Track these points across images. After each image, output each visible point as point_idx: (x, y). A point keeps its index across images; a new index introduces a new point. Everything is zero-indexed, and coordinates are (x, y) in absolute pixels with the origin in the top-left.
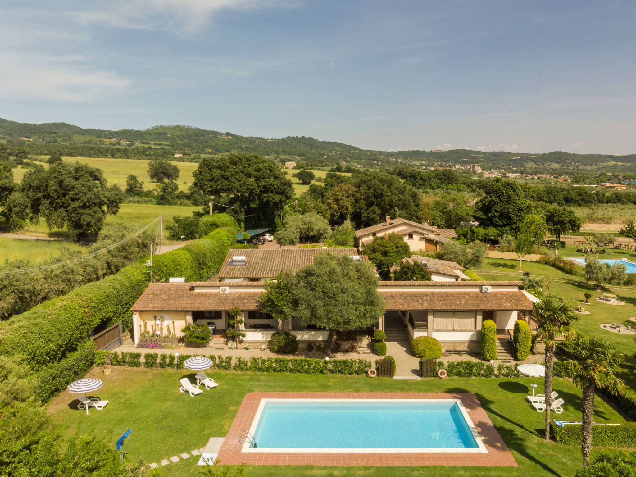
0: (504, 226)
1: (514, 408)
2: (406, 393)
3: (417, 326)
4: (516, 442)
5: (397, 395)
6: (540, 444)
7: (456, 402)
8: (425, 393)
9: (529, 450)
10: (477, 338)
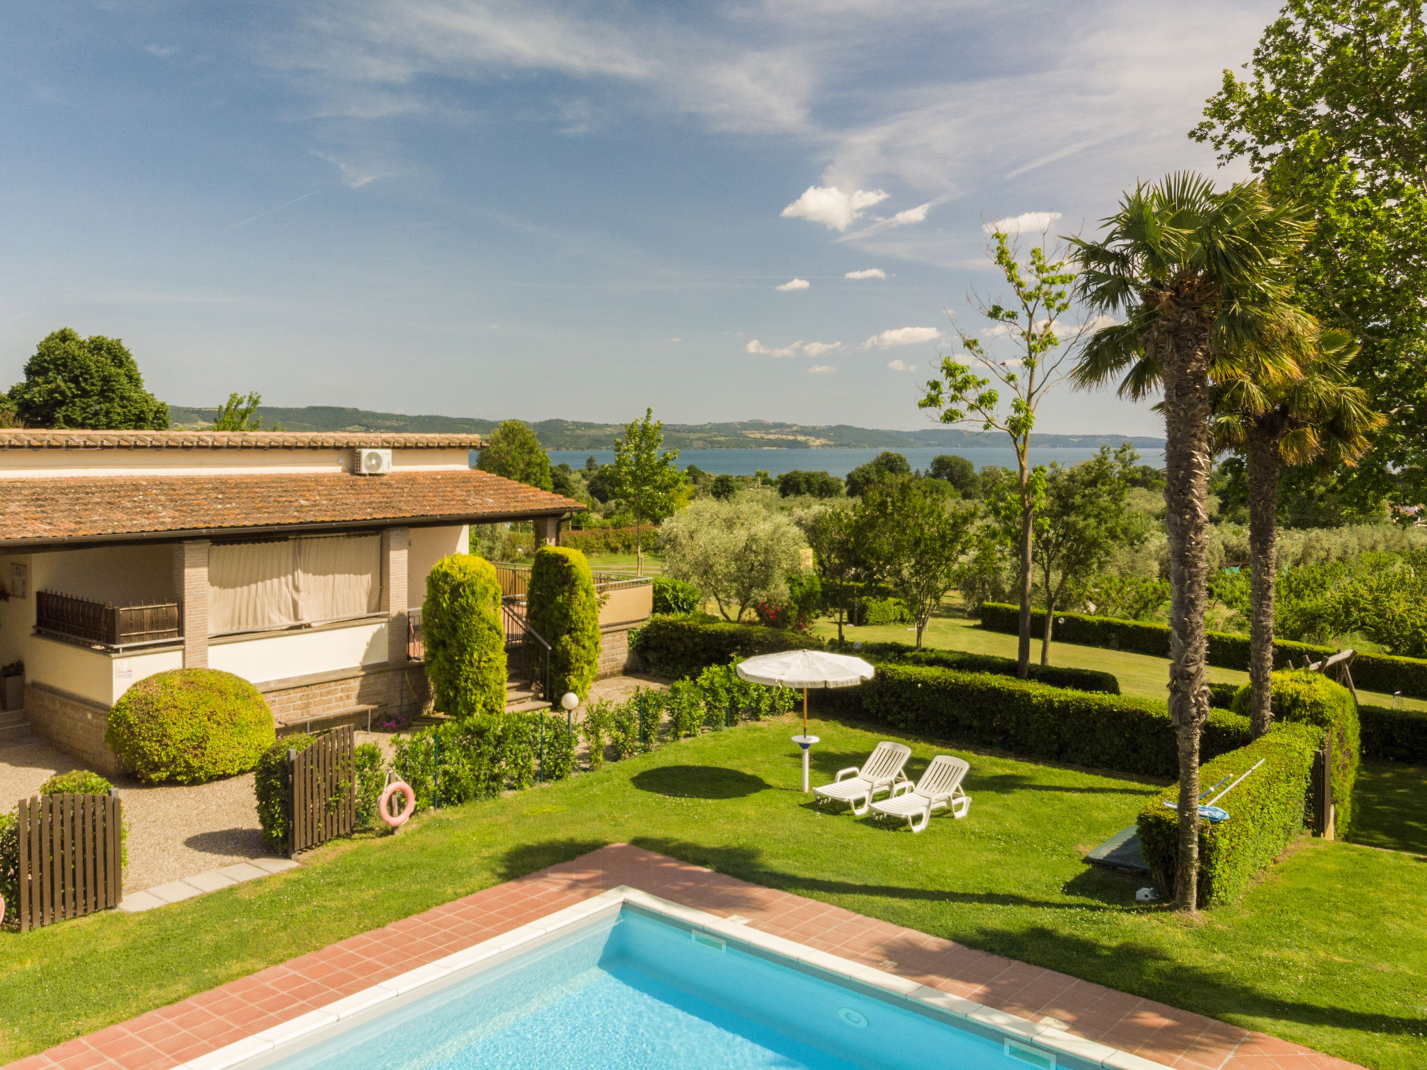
1: (845, 847)
2: (308, 956)
3: (130, 626)
4: (1159, 972)
5: (274, 992)
6: (1209, 939)
7: (626, 905)
8: (414, 919)
9: (1264, 987)
10: (390, 652)
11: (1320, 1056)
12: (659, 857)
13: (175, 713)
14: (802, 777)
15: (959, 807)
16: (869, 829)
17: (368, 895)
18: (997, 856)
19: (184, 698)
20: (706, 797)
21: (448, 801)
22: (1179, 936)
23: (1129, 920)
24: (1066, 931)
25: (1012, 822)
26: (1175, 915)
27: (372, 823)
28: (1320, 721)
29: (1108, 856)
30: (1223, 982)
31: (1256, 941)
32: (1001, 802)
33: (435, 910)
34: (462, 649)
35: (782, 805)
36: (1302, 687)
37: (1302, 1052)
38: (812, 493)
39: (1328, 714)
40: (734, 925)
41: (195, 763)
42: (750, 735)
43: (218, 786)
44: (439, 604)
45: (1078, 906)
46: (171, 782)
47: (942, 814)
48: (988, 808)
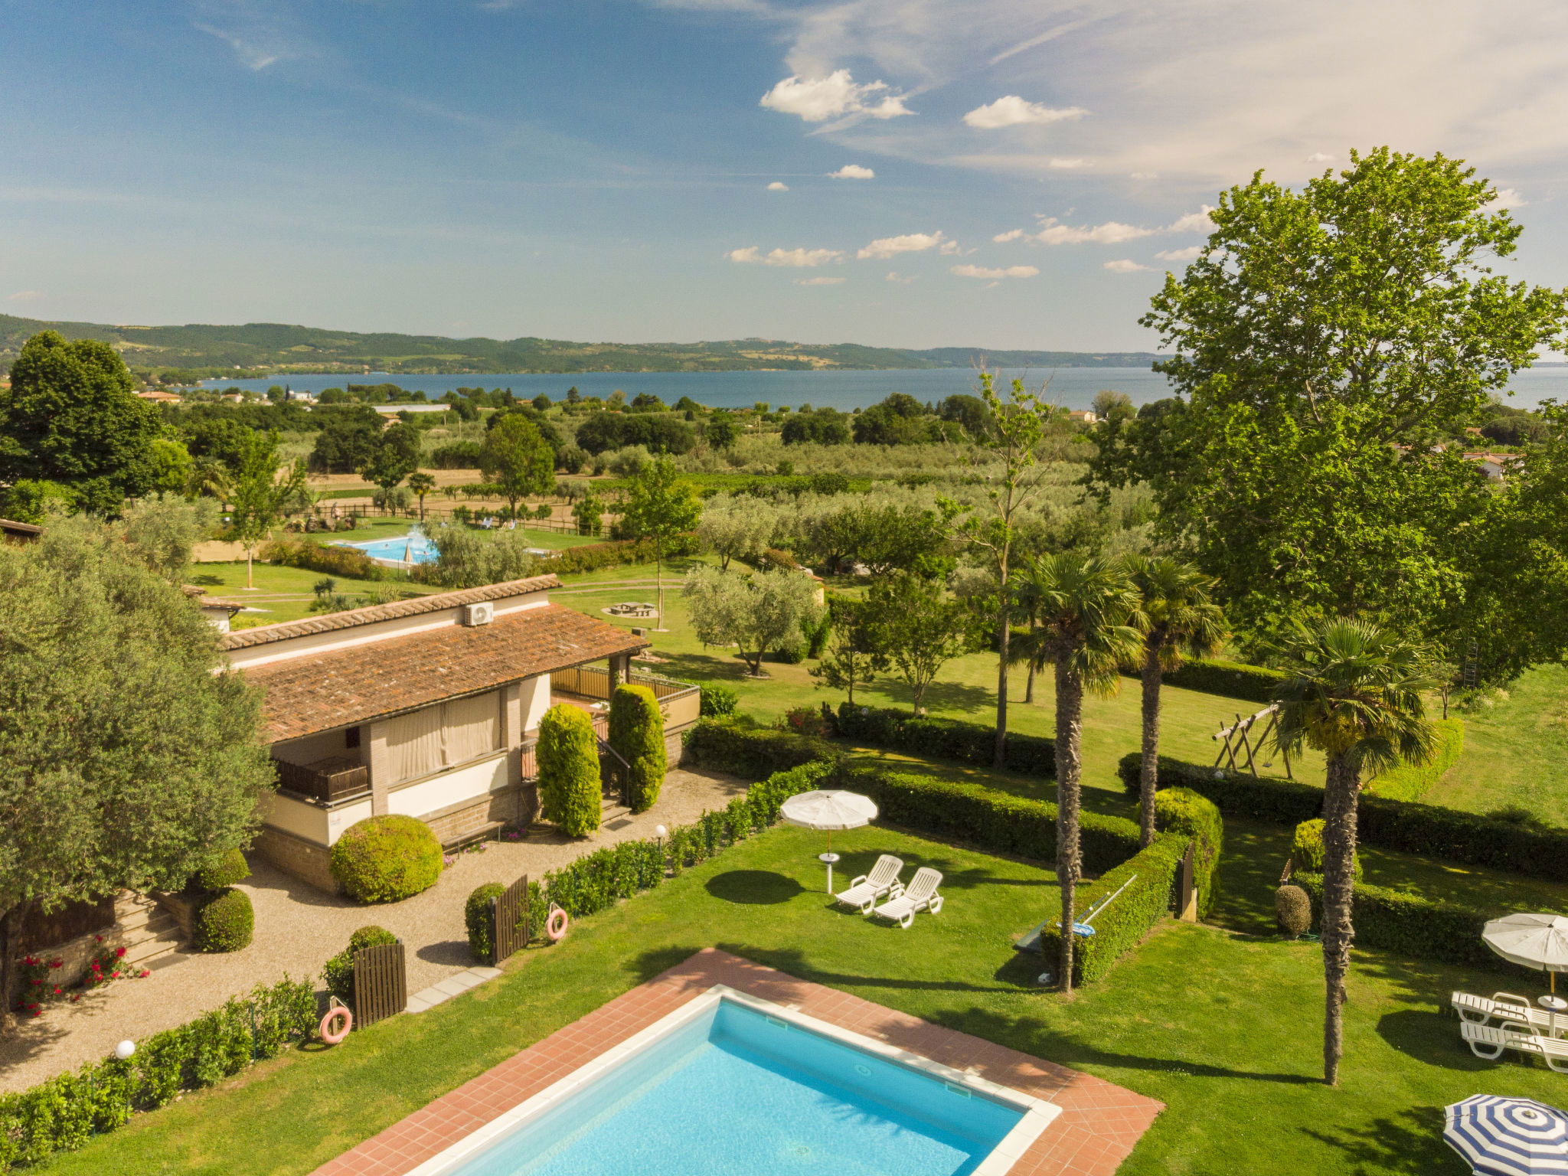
0: (94, 474)
1: (857, 945)
2: (541, 1042)
3: (338, 788)
4: (1040, 1037)
5: (531, 1068)
6: (1074, 1011)
7: (723, 999)
8: (595, 1013)
9: (1096, 1043)
10: (510, 777)
11: (1110, 1085)
12: (738, 960)
13: (381, 854)
14: (826, 879)
15: (934, 906)
16: (873, 927)
17: (559, 996)
18: (957, 948)
19: (386, 842)
20: (762, 903)
21: (583, 913)
22: (1056, 1009)
23: (1030, 999)
24: (991, 1009)
25: (972, 917)
26: (1057, 995)
27: (539, 935)
28: (1189, 833)
29: (1032, 944)
30: (1073, 1041)
31: (1102, 1011)
32: (964, 897)
33: (605, 1006)
34: (570, 781)
35: (814, 907)
36: (1180, 807)
37: (1101, 1083)
38: (817, 439)
39: (1194, 827)
40: (790, 1012)
41: (397, 888)
42: (785, 836)
43: (412, 901)
44: (550, 747)
45: (1001, 990)
46: (381, 901)
47: (924, 912)
48: (955, 902)
